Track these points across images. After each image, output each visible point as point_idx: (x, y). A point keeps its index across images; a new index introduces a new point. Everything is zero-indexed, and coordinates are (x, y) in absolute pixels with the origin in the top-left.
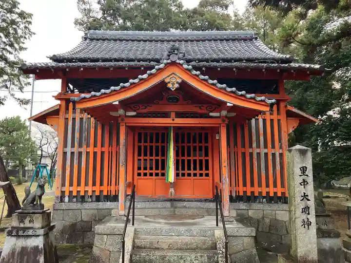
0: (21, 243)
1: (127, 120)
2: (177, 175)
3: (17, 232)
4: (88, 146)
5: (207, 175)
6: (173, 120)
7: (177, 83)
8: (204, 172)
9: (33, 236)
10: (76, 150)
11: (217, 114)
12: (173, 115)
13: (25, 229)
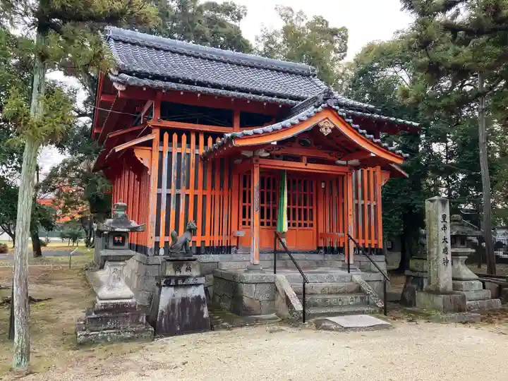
0: (180, 294)
1: (261, 161)
2: (289, 225)
3: (176, 281)
4: (188, 188)
5: (311, 225)
6: (306, 165)
7: (330, 128)
8: (308, 222)
9: (193, 285)
10: (173, 191)
11: (344, 163)
12: (305, 159)
13: (184, 278)
